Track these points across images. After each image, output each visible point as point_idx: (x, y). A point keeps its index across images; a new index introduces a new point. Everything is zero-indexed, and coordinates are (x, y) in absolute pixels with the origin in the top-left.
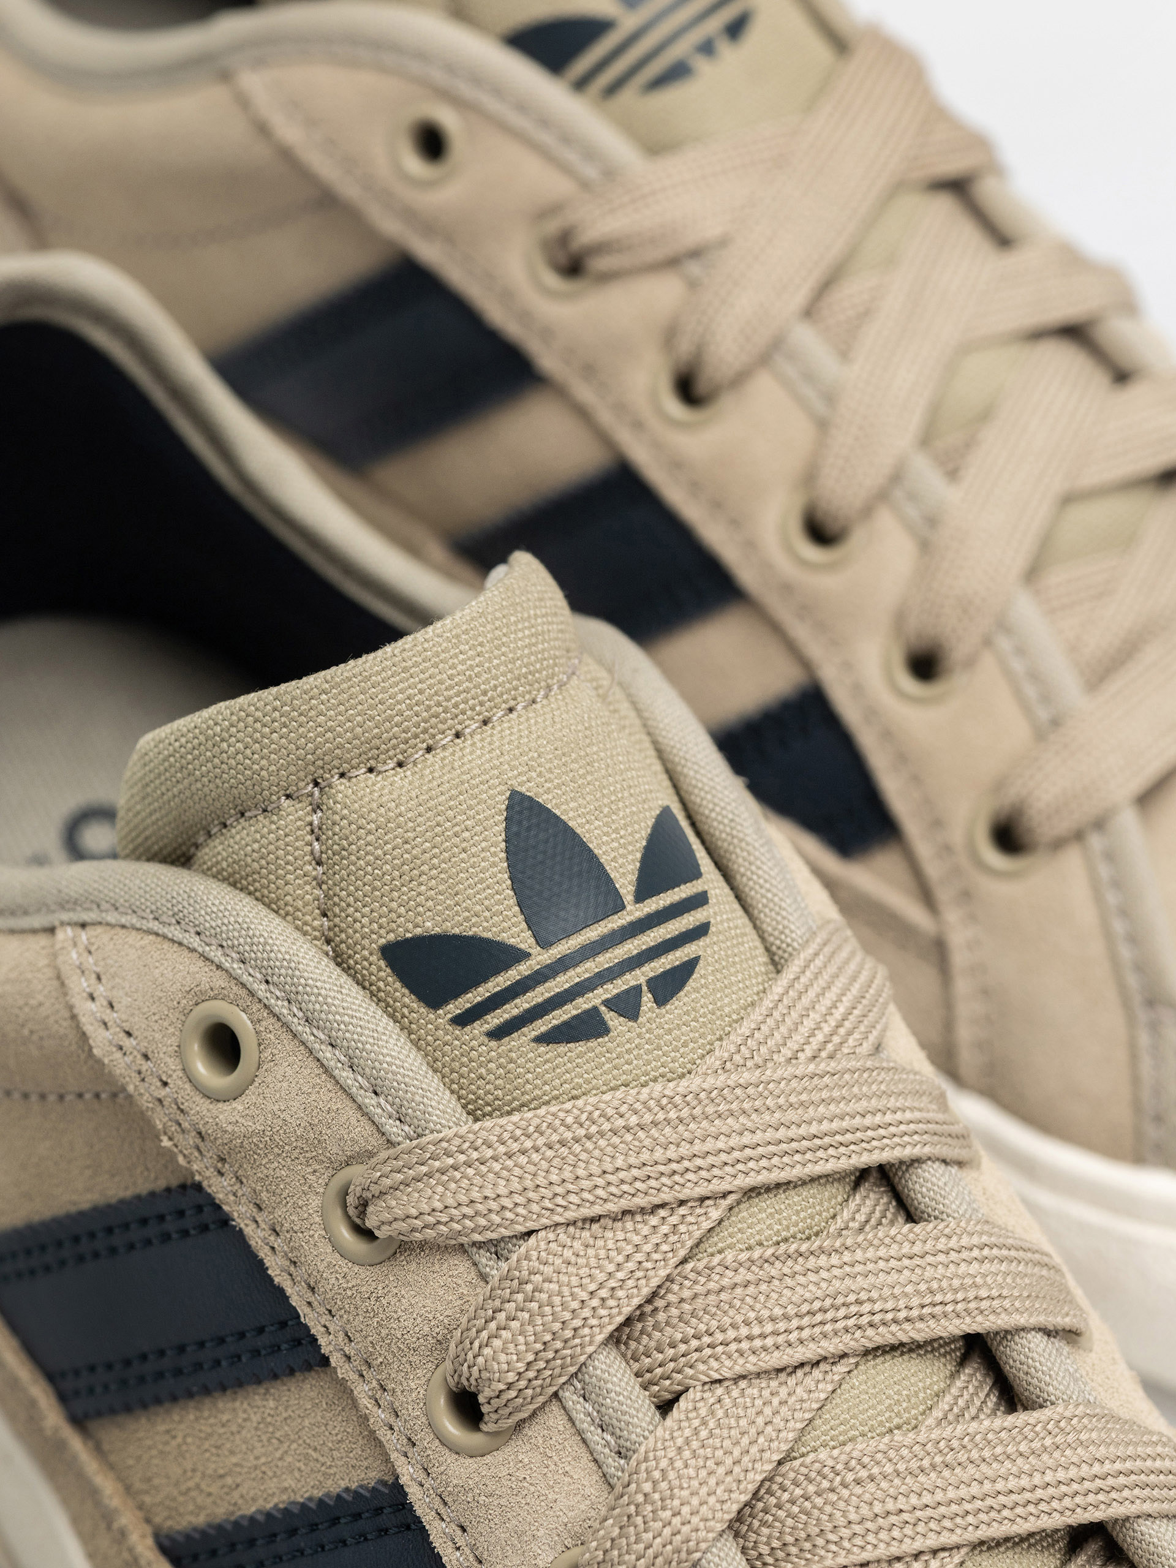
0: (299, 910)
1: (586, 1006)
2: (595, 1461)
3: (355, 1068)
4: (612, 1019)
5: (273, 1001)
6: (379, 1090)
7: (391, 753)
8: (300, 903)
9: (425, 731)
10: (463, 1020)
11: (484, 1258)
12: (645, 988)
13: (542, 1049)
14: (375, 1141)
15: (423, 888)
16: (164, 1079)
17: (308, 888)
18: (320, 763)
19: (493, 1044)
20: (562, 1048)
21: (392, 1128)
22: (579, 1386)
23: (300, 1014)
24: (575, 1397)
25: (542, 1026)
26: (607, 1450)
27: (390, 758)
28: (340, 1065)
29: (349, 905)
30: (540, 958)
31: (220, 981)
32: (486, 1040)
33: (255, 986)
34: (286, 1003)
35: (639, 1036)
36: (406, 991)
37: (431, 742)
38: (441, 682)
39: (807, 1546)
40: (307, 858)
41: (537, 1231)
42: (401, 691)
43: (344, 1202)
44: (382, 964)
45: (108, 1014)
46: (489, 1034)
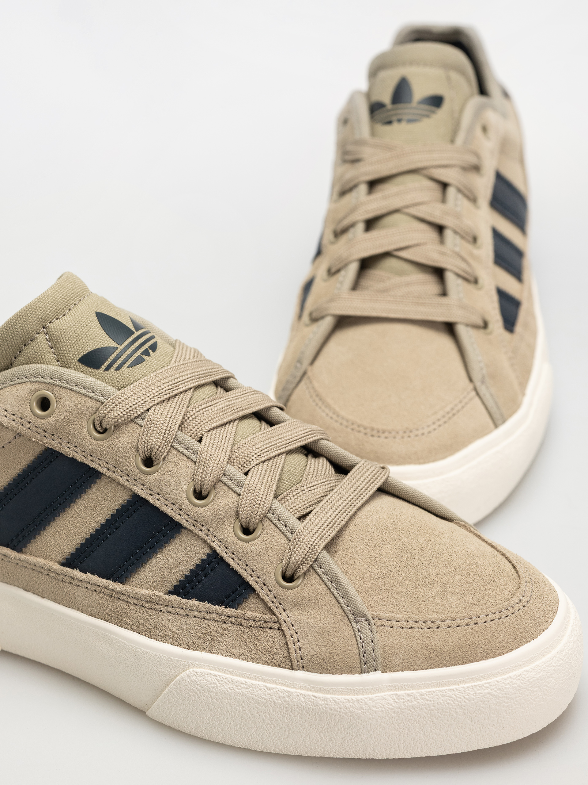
0: (50, 362)
1: (137, 356)
2: (188, 458)
3: (85, 388)
4: (145, 357)
5: (56, 382)
6: (94, 391)
7: (61, 313)
8: (50, 360)
9: (67, 305)
10: (107, 369)
11: (140, 421)
12: (149, 349)
13: (131, 369)
14: (98, 405)
15: (84, 341)
16: (29, 421)
17: (51, 355)
18: (44, 321)
19: (118, 372)
20: (136, 367)
21: (101, 399)
22: (177, 441)
23: (65, 382)
24: (177, 445)
25: (128, 363)
26: (190, 454)
27: (61, 314)
28: (81, 389)
29: (65, 354)
30: (121, 348)
31: (37, 385)
32: (115, 371)
33: (49, 381)
34: (59, 381)
35: (152, 359)
36: (89, 368)
37: (69, 308)
38: (66, 292)
39: (248, 462)
40: (48, 347)
41: (150, 408)
42: (58, 296)
43: (94, 426)
44: (80, 364)
45: (6, 413)
46: (115, 370)
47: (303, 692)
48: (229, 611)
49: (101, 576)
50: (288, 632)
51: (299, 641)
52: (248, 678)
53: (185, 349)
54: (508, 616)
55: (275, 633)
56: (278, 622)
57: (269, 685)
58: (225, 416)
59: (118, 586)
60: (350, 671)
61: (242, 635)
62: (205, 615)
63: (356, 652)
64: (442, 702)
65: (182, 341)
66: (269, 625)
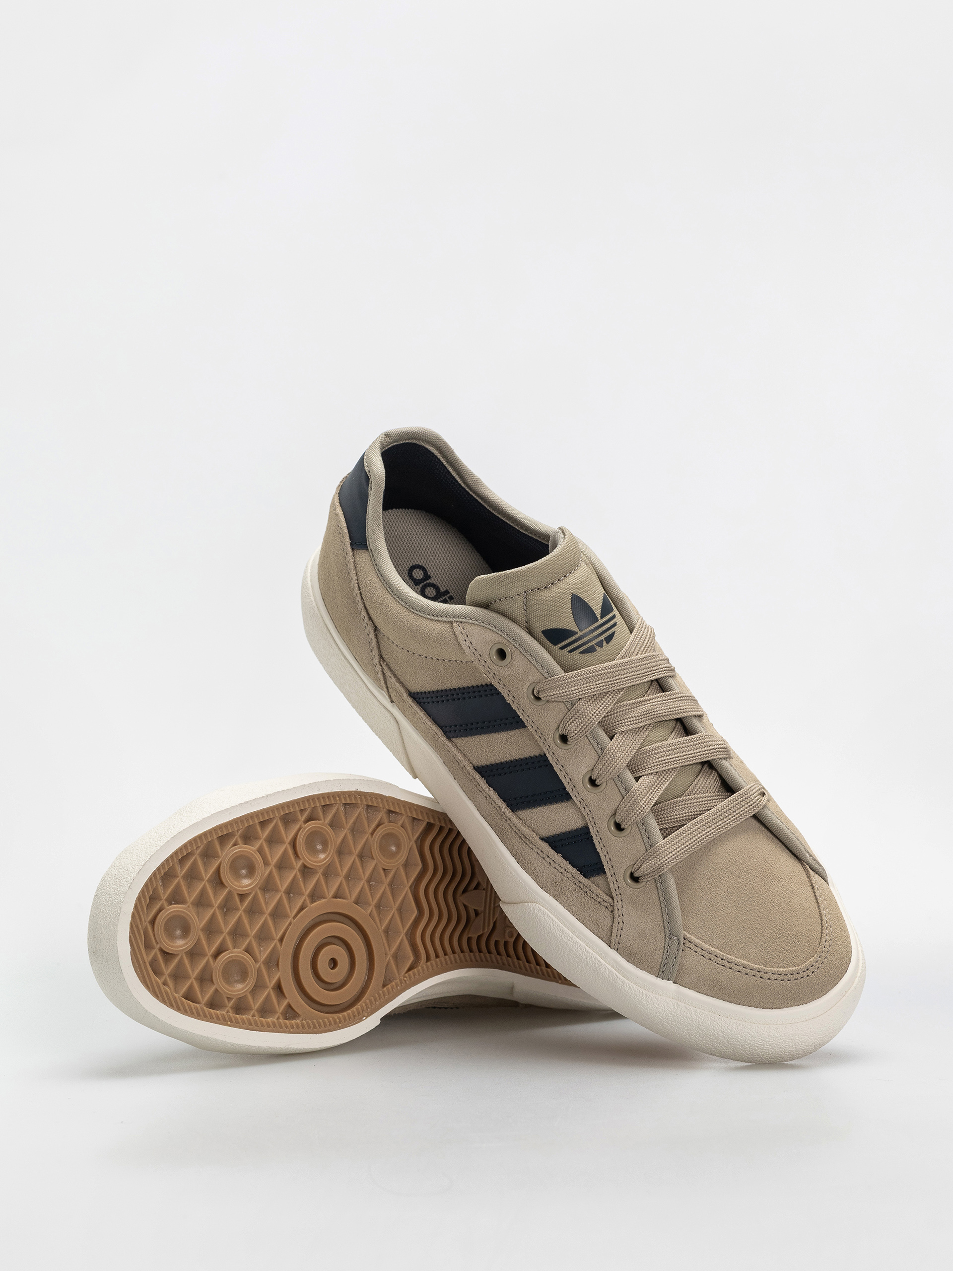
0: (520, 623)
1: (591, 645)
2: (596, 751)
3: (537, 661)
5: (515, 644)
6: (542, 666)
8: (520, 621)
9: (551, 580)
10: (562, 648)
12: (604, 640)
13: (581, 655)
15: (552, 617)
16: (485, 660)
17: (522, 617)
18: (526, 587)
19: (570, 654)
20: (586, 655)
21: (546, 675)
22: (592, 734)
23: (522, 648)
24: (591, 737)
25: (581, 650)
26: (598, 748)
27: (543, 586)
28: (533, 660)
29: (533, 621)
30: (580, 634)
31: (502, 639)
33: (511, 641)
34: (518, 645)
35: (603, 651)
36: (548, 641)
37: (553, 582)
39: (644, 768)
40: (523, 610)
41: (582, 699)
43: (533, 691)
44: (542, 635)
45: (470, 645)
46: (568, 652)
47: (609, 967)
48: (581, 878)
49: (500, 796)
50: (617, 919)
51: (622, 929)
52: (575, 935)
53: (644, 627)
54: (790, 980)
55: (607, 913)
56: (613, 906)
57: (587, 948)
58: (643, 719)
59: (509, 813)
60: (650, 971)
61: (584, 900)
62: (563, 871)
63: (660, 961)
64: (709, 1023)
65: (644, 619)
66: (606, 904)
